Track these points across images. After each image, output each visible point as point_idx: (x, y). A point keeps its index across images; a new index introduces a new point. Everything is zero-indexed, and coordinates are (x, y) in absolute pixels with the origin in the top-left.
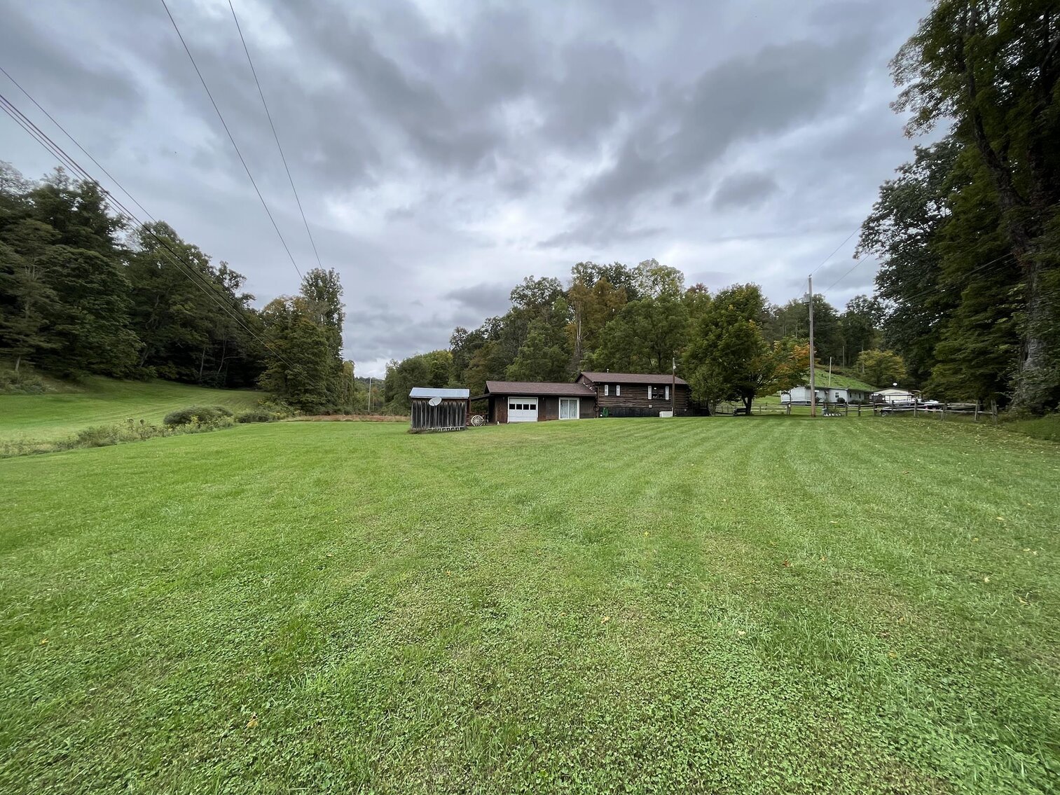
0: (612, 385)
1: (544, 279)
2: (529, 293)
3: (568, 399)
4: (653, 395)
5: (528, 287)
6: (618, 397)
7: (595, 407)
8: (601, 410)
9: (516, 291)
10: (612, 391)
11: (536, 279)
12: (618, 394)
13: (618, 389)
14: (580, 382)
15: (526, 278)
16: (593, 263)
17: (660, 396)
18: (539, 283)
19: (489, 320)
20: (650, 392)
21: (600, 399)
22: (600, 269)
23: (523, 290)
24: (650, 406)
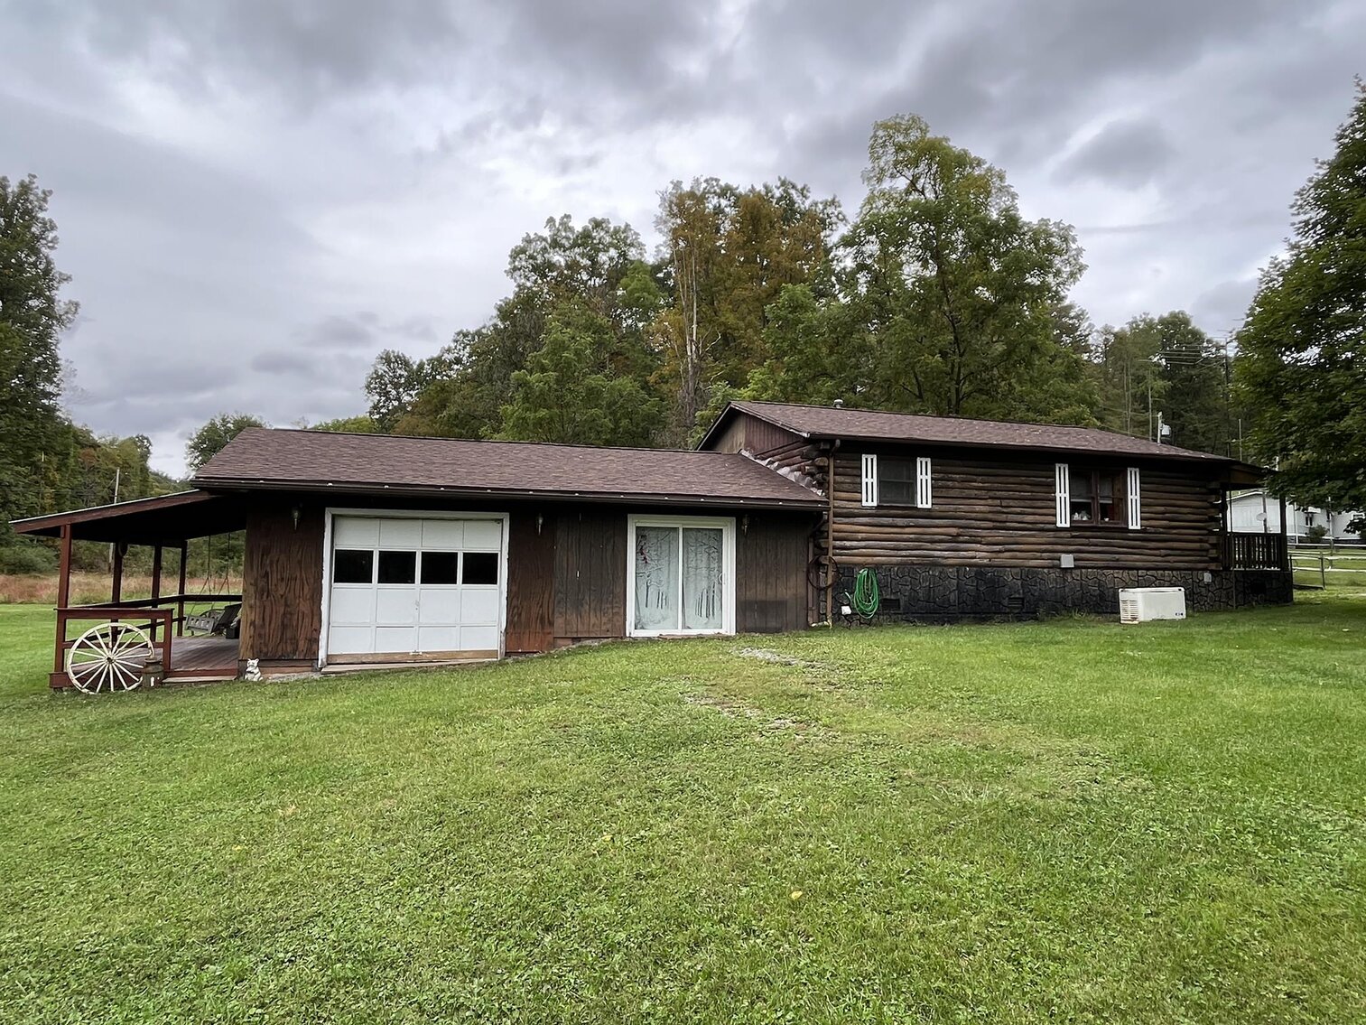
0: (898, 455)
1: (598, 224)
2: (558, 258)
3: (679, 523)
4: (1075, 508)
5: (555, 244)
6: (927, 514)
7: (818, 565)
8: (845, 579)
9: (523, 251)
10: (897, 486)
11: (578, 225)
12: (924, 500)
13: (924, 474)
14: (725, 448)
15: (551, 220)
16: (722, 183)
17: (1106, 511)
18: (586, 235)
19: (465, 335)
20: (1062, 495)
21: (836, 526)
22: (738, 197)
23: (544, 250)
24: (1067, 561)
